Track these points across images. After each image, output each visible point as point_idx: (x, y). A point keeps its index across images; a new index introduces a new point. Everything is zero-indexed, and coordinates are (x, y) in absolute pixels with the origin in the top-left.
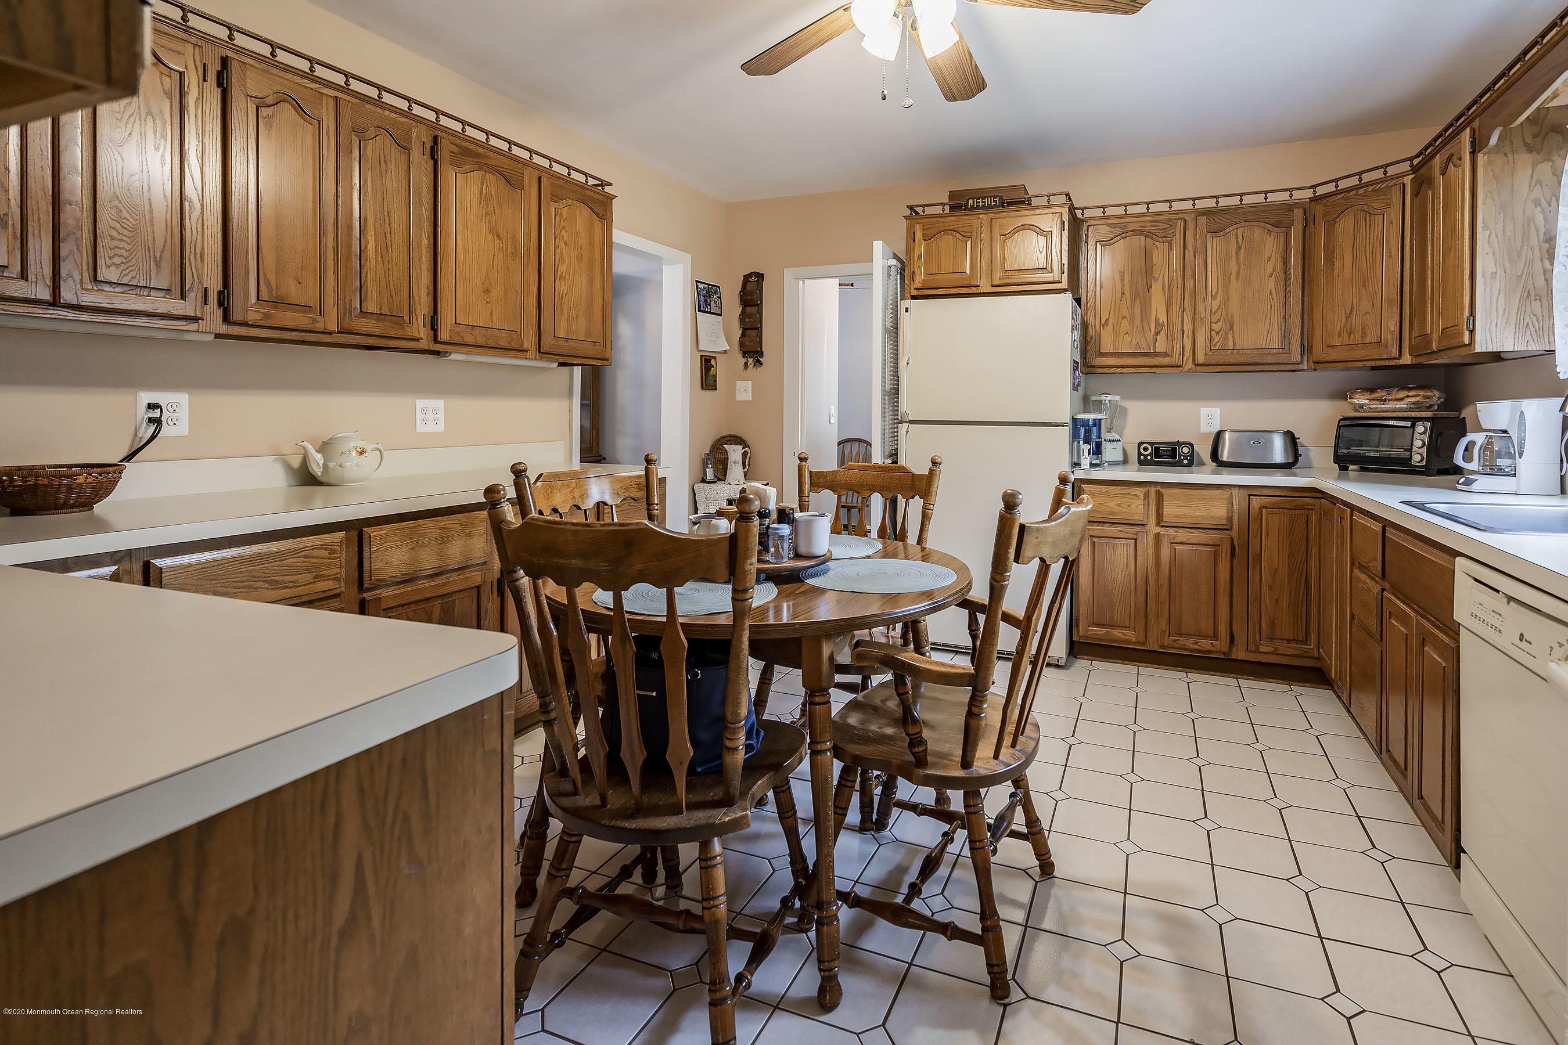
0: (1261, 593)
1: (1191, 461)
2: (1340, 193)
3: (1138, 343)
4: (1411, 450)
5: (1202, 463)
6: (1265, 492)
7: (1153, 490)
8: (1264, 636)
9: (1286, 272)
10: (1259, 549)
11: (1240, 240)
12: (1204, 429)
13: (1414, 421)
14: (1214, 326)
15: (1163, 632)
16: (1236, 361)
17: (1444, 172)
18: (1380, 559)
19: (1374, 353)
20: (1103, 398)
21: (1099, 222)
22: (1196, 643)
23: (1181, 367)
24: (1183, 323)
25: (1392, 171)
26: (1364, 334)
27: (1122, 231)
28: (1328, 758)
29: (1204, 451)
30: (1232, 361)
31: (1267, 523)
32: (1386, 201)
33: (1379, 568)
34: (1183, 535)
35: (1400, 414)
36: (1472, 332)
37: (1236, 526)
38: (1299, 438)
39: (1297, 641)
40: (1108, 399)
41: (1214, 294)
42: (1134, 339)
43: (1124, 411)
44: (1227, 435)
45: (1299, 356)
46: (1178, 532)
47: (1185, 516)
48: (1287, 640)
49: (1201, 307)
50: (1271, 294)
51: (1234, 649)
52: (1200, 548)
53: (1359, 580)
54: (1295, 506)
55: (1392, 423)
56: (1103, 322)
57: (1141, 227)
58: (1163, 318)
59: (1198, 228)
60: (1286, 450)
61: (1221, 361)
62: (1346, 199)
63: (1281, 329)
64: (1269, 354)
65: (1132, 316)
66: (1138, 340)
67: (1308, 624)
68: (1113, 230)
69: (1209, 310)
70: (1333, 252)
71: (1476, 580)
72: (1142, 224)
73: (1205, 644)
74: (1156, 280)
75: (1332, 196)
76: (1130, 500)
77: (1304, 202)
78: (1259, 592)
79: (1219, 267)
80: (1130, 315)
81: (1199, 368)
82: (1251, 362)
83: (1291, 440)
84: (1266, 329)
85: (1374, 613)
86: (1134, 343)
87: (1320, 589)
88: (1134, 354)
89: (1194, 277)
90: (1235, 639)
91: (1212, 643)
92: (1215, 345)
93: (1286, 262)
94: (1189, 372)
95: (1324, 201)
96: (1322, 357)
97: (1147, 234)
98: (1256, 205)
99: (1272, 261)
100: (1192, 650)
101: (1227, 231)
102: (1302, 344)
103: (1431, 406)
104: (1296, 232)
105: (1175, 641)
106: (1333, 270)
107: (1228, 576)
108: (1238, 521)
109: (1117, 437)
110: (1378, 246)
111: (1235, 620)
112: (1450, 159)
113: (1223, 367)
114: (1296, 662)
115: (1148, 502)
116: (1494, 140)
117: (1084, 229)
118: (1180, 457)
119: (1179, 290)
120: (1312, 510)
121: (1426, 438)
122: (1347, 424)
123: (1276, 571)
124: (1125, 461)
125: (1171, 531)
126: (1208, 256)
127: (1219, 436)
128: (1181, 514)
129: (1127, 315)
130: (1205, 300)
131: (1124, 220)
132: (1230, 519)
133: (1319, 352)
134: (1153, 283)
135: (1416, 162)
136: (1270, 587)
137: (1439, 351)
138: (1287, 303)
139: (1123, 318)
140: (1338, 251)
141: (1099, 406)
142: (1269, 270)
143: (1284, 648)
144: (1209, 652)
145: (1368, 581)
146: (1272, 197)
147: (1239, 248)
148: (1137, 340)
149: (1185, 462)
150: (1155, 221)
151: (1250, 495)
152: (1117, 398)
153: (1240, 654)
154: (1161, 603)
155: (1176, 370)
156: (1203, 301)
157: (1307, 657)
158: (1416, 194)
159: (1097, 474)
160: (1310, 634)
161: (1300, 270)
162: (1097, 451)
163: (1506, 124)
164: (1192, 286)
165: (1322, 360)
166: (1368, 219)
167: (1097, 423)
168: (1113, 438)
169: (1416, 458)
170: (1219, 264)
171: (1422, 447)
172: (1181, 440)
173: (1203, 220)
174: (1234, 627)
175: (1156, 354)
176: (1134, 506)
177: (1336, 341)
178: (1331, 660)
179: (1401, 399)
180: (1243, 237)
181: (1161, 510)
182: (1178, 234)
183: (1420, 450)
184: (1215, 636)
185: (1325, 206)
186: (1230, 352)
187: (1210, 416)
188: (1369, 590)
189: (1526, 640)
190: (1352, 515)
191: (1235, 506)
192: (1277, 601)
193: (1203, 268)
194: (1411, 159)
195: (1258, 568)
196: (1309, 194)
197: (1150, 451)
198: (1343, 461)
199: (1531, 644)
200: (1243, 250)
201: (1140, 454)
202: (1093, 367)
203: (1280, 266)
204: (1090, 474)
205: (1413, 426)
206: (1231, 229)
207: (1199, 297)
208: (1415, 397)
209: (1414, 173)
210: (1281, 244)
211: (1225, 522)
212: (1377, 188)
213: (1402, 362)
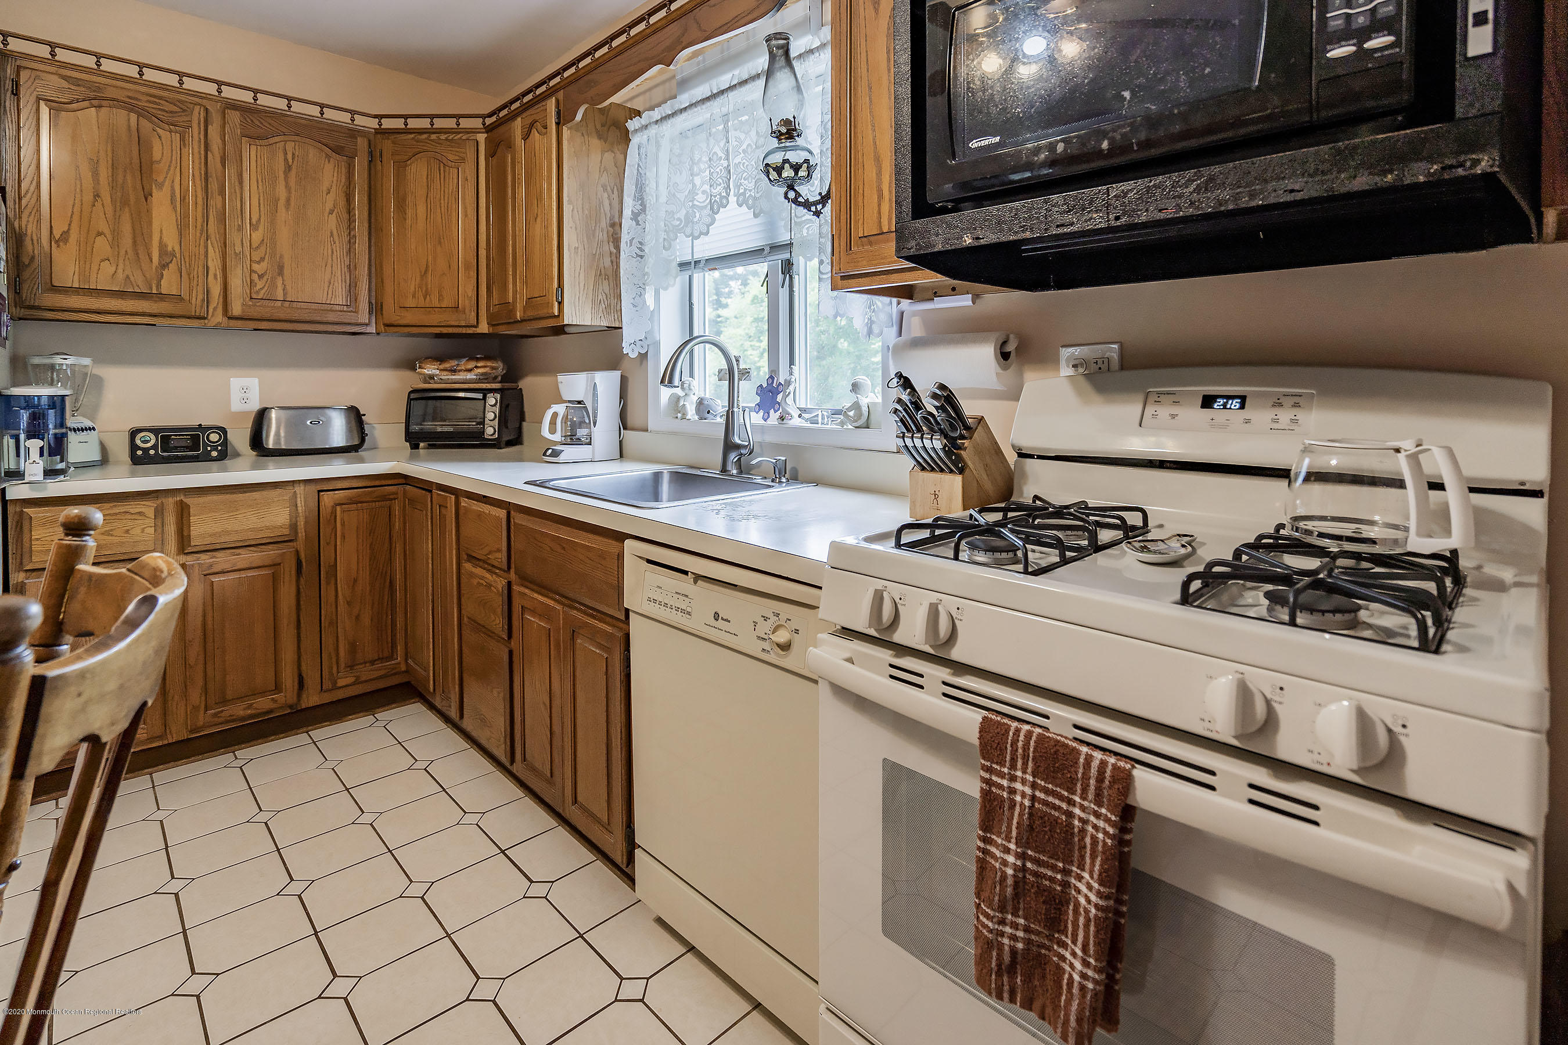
0: (337, 615)
1: (225, 453)
2: (411, 133)
3: (128, 277)
4: (483, 423)
5: (237, 455)
6: (339, 485)
7: (170, 502)
8: (342, 665)
9: (350, 211)
10: (333, 559)
11: (290, 157)
12: (236, 406)
13: (485, 392)
14: (255, 267)
15: (196, 708)
16: (288, 317)
17: (526, 137)
18: (504, 548)
19: (452, 319)
20: (58, 360)
21: (42, 67)
22: (250, 706)
23: (205, 318)
24: (206, 256)
25: (465, 123)
26: (441, 298)
27: (92, 94)
28: (446, 792)
29: (240, 438)
30: (282, 316)
31: (343, 524)
32: (461, 155)
33: (505, 560)
34: (223, 560)
35: (472, 386)
36: (560, 303)
37: (301, 534)
38: (364, 415)
39: (381, 659)
40: (68, 362)
41: (254, 221)
42: (120, 271)
43: (98, 382)
44: (273, 414)
45: (367, 316)
46: (214, 557)
47: (227, 533)
48: (370, 662)
49: (234, 237)
50: (332, 235)
51: (304, 696)
52: (250, 573)
53: (472, 575)
54: (377, 497)
55: (461, 395)
56: (57, 234)
57: (129, 97)
58: (172, 242)
59: (227, 126)
60: (349, 430)
61: (267, 316)
62: (417, 142)
63: (345, 282)
64: (332, 311)
65: (116, 234)
66: (128, 272)
67: (394, 635)
68: (73, 87)
69: (247, 244)
70: (404, 200)
71: (649, 561)
72: (130, 94)
73: (263, 703)
74: (160, 186)
75: (402, 133)
76: (130, 523)
77: (369, 132)
78: (334, 614)
79: (260, 187)
80: (113, 232)
81: (233, 323)
82: (308, 319)
83: (355, 417)
84: (327, 280)
85: (499, 611)
86: (120, 275)
87: (406, 589)
88: (121, 294)
89: (222, 192)
90: (305, 682)
91: (273, 699)
92: (258, 292)
93: (349, 198)
94: (216, 327)
95: (392, 137)
96: (394, 319)
97: (142, 113)
98: (310, 119)
99: (332, 194)
100: (243, 719)
101: (271, 140)
102: (370, 303)
103: (496, 377)
104: (360, 164)
105: (215, 715)
106: (405, 219)
107: (293, 602)
108: (305, 527)
109: (88, 423)
110: (454, 202)
111: (304, 657)
112: (532, 125)
113: (270, 323)
114: (381, 685)
115: (163, 519)
116: (579, 117)
117: (9, 71)
118: (205, 448)
119: (200, 209)
120: (395, 499)
121: (497, 409)
122: (417, 396)
123: (355, 581)
124: (104, 460)
125: (205, 558)
126: (244, 168)
127: (262, 415)
128: (220, 530)
129: (107, 231)
130: (240, 228)
131: (94, 78)
132: (294, 527)
133: (391, 314)
134: (154, 190)
135: (488, 121)
136: (349, 603)
137: (522, 321)
138: (352, 250)
139: (99, 234)
140: (410, 199)
141: (48, 374)
142: (329, 205)
143: (367, 672)
144: (271, 711)
145: (488, 575)
146: (329, 114)
147: (288, 168)
148: (126, 272)
149: (214, 454)
150: (155, 96)
151: (319, 491)
152: (86, 361)
153: (312, 699)
154: (191, 667)
155: (196, 323)
156: (239, 230)
157: (395, 674)
158: (491, 154)
159: (57, 488)
160: (396, 646)
161: (366, 214)
162: (57, 448)
163: (593, 102)
164: (219, 205)
165: (396, 323)
166: (442, 168)
167: (58, 403)
168: (79, 426)
169: (489, 431)
170: (260, 183)
171: (494, 419)
172: (205, 423)
173: (234, 117)
174: (304, 667)
175: (161, 297)
176: (137, 531)
177: (410, 302)
178: (426, 670)
179: (470, 370)
180: (293, 154)
181: (185, 529)
182: (195, 125)
183: (491, 423)
184: (278, 688)
185: (394, 143)
186: (279, 304)
187: (245, 390)
188: (489, 586)
189: (722, 618)
190: (457, 503)
191: (300, 509)
192: (358, 617)
193: (237, 183)
194: (484, 117)
195: (333, 582)
196: (373, 123)
197: (153, 442)
198: (414, 439)
199: (729, 621)
200: (293, 172)
201: (133, 447)
202: (39, 308)
203: (342, 202)
204: (45, 489)
205: (484, 398)
206: (277, 139)
207: (231, 224)
208: (483, 368)
209: (487, 132)
210: (343, 176)
211: (286, 532)
212: (450, 138)
213: (479, 330)
